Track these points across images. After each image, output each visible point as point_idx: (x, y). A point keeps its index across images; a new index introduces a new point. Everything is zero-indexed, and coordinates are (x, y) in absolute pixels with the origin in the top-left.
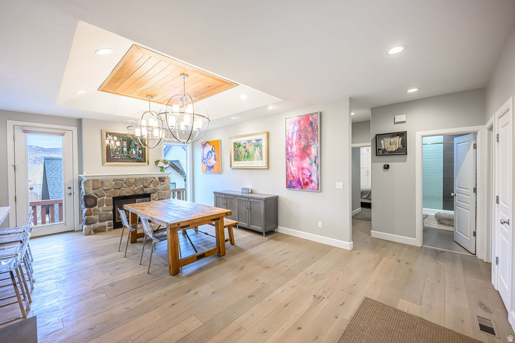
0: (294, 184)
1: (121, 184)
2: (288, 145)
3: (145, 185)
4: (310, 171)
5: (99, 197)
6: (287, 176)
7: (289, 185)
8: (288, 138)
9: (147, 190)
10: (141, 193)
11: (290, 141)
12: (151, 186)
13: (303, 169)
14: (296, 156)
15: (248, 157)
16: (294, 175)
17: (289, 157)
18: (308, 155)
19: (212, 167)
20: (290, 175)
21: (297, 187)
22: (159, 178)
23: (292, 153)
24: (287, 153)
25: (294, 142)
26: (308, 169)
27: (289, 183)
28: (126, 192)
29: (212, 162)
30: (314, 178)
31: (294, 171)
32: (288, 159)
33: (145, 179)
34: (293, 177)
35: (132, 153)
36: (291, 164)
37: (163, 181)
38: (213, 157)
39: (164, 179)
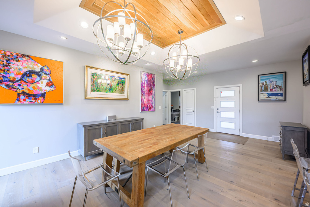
0: (145, 109)
2: (142, 87)
4: (152, 102)
6: (142, 104)
7: (143, 110)
8: (143, 83)
11: (143, 85)
13: (149, 100)
14: (146, 93)
15: (110, 90)
16: (145, 104)
17: (143, 93)
18: (151, 94)
19: (43, 95)
20: (143, 104)
21: (146, 110)
23: (144, 91)
24: (142, 91)
25: (145, 86)
26: (151, 101)
27: (143, 108)
29: (42, 86)
30: (153, 105)
31: (145, 101)
32: (142, 95)
34: (145, 105)
36: (144, 98)
38: (45, 82)
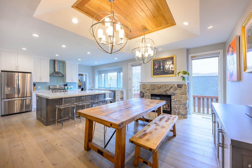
1: (154, 87)
3: (167, 89)
5: (145, 93)
9: (169, 93)
10: (165, 94)
12: (171, 90)
22: (178, 85)
28: (156, 92)
33: (168, 85)
35: (165, 69)
37: (181, 87)
39: (181, 86)
